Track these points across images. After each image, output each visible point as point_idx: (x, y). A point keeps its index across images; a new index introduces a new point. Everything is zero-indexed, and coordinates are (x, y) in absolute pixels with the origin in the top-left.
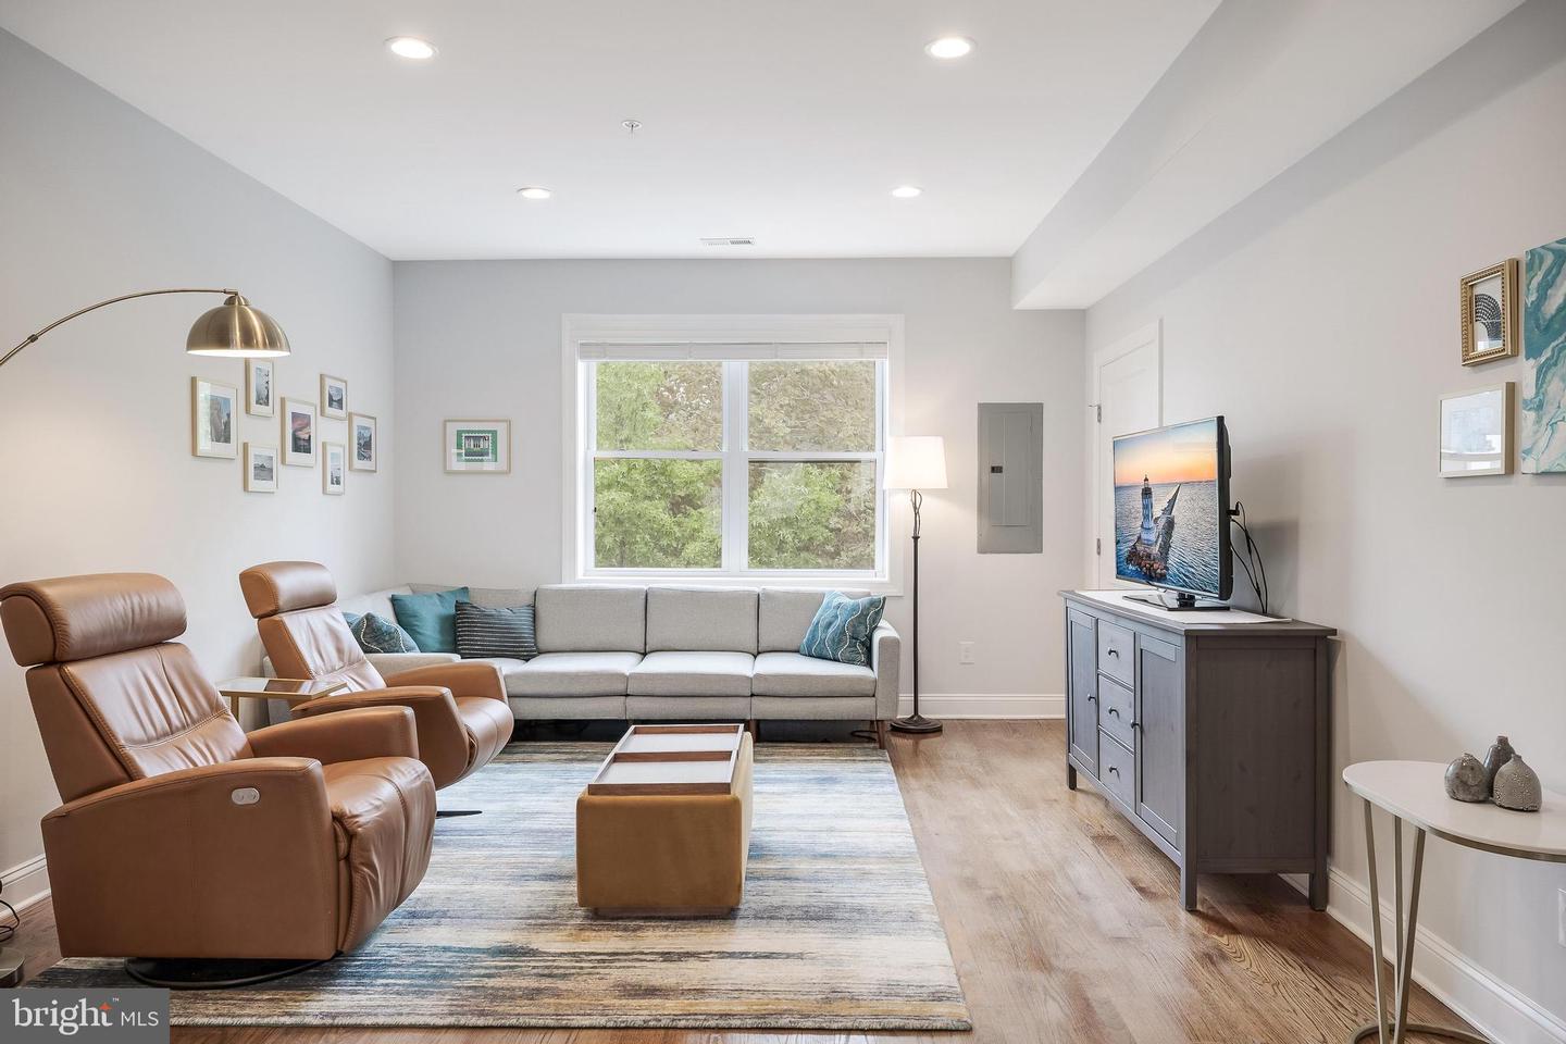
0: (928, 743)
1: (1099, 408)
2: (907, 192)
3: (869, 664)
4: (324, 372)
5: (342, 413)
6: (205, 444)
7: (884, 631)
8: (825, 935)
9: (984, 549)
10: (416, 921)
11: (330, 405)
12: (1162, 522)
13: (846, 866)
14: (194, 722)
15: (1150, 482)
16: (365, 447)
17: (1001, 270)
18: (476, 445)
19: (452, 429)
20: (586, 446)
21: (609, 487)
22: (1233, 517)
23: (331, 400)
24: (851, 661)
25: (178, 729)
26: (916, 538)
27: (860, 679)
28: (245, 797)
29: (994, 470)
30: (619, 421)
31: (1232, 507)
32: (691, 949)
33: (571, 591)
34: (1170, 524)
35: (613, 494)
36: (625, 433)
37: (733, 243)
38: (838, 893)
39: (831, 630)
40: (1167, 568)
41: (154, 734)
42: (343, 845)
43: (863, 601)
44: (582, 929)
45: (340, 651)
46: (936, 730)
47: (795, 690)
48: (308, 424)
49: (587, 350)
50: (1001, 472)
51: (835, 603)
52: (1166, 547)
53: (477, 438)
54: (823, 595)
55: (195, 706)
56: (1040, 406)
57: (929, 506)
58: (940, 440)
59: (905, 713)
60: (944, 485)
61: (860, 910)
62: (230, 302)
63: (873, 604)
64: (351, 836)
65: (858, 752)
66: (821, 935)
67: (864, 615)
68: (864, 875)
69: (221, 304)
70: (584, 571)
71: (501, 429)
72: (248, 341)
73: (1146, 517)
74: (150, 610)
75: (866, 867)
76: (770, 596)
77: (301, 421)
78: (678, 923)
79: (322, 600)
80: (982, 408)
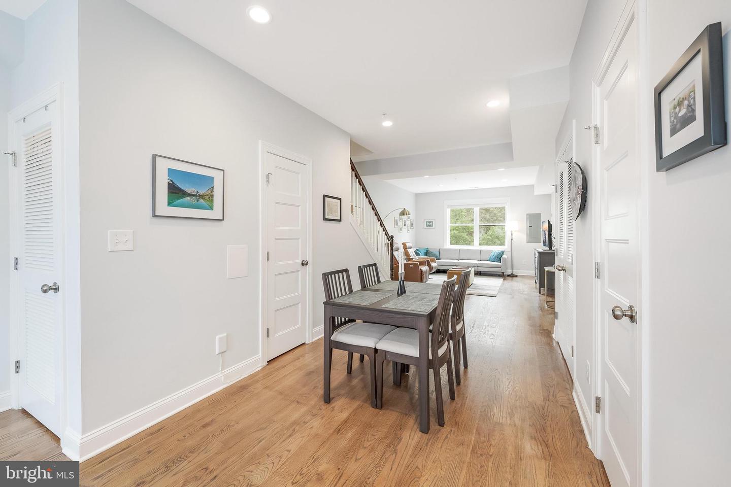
0: (514, 278)
3: (500, 262)
6: (395, 226)
7: (505, 256)
9: (528, 242)
15: (544, 229)
16: (412, 225)
17: (531, 187)
18: (429, 224)
19: (426, 221)
20: (448, 225)
24: (497, 262)
26: (512, 240)
27: (499, 265)
28: (411, 266)
29: (530, 227)
30: (456, 215)
33: (446, 249)
35: (455, 232)
36: (457, 217)
39: (493, 257)
43: (500, 251)
45: (413, 254)
46: (517, 276)
47: (486, 266)
49: (448, 207)
50: (532, 227)
51: (495, 252)
53: (429, 222)
54: (492, 251)
56: (540, 214)
57: (514, 234)
59: (509, 272)
60: (518, 230)
61: (487, 289)
63: (502, 252)
64: (422, 271)
65: (498, 277)
67: (500, 253)
70: (448, 246)
71: (434, 221)
76: (482, 250)
77: (405, 222)
79: (411, 248)
80: (527, 214)
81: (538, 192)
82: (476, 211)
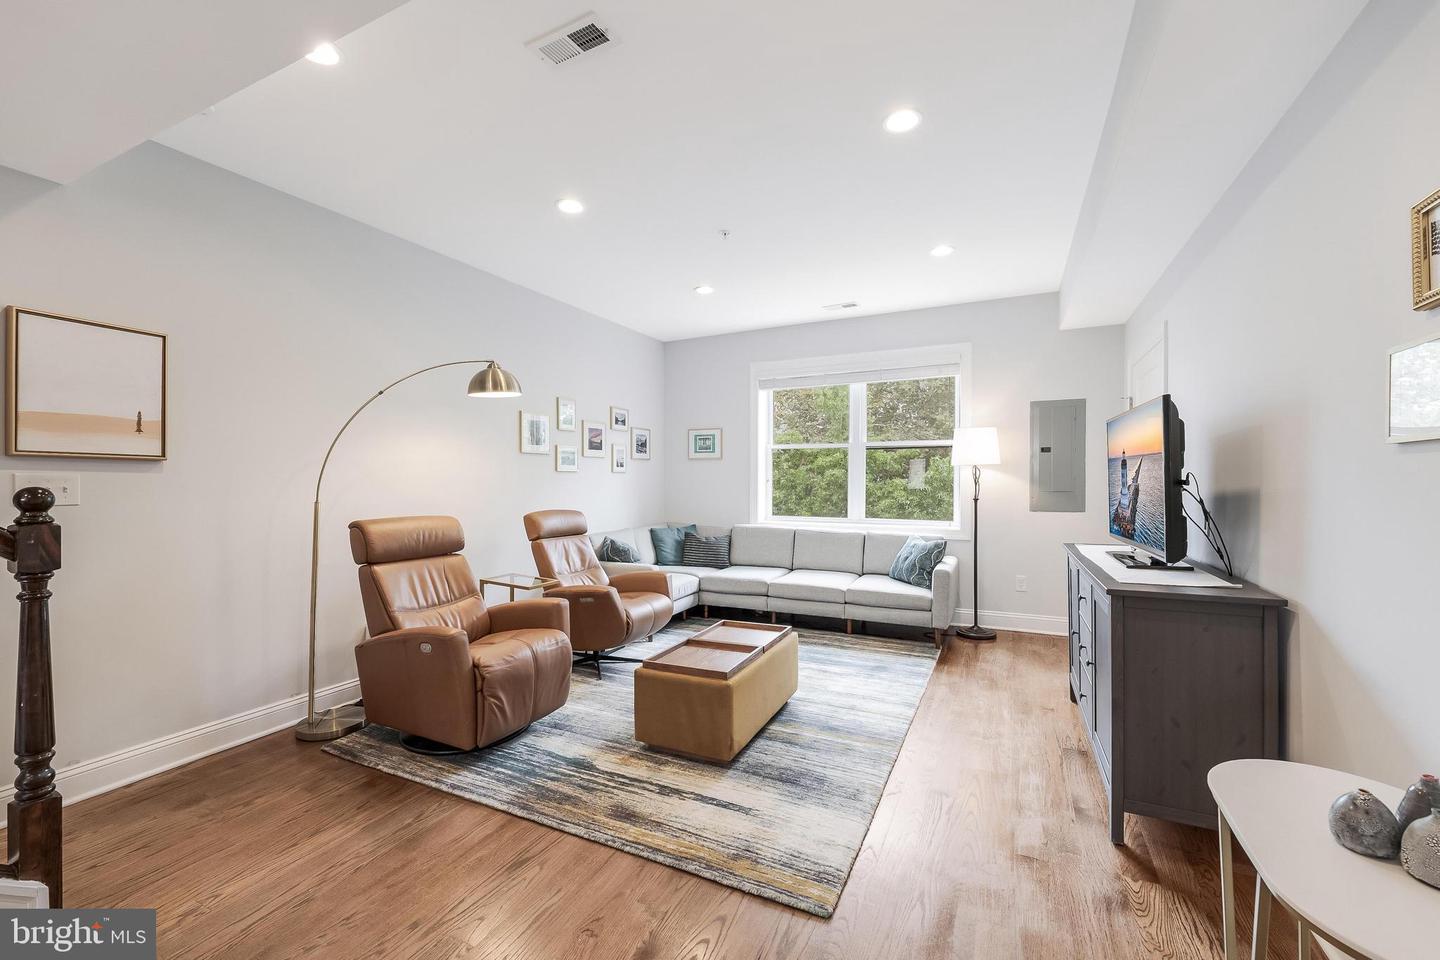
0: (984, 645)
1: (1131, 399)
2: (942, 251)
3: (929, 587)
4: (612, 405)
5: (625, 428)
6: (527, 447)
7: (948, 564)
8: (780, 797)
9: (1034, 508)
10: (555, 731)
11: (616, 423)
12: (1132, 489)
13: (840, 740)
14: (456, 599)
15: (1126, 455)
16: (642, 446)
17: (1051, 301)
18: (705, 444)
19: (693, 434)
20: (765, 443)
21: (835, 466)
22: (1185, 486)
23: (617, 421)
24: (918, 585)
25: (444, 603)
26: (976, 500)
27: (920, 598)
28: (426, 648)
29: (1043, 450)
31: (1184, 478)
32: (682, 787)
33: (752, 529)
34: (1137, 491)
37: (845, 306)
38: (815, 762)
39: (907, 562)
40: (1134, 529)
41: (425, 604)
42: (479, 683)
43: (931, 544)
44: (633, 755)
45: (583, 561)
46: (991, 637)
47: (873, 601)
48: (600, 434)
49: (764, 385)
50: (1049, 451)
51: (912, 544)
52: (1134, 511)
53: (704, 438)
54: (907, 538)
55: (458, 589)
56: (1083, 402)
57: (986, 477)
58: (994, 430)
59: (966, 622)
60: (998, 462)
61: (821, 780)
62: (490, 366)
63: (937, 546)
64: (483, 678)
65: (918, 649)
66: (777, 796)
67: (930, 552)
68: (847, 750)
69: (486, 368)
70: (764, 515)
71: (717, 433)
72: (496, 386)
73: (1124, 485)
74: (436, 537)
75: (855, 743)
76: (873, 537)
77: (595, 432)
78: (691, 764)
79: (577, 532)
80: (1034, 405)
81: (1073, 317)
82: (858, 394)
